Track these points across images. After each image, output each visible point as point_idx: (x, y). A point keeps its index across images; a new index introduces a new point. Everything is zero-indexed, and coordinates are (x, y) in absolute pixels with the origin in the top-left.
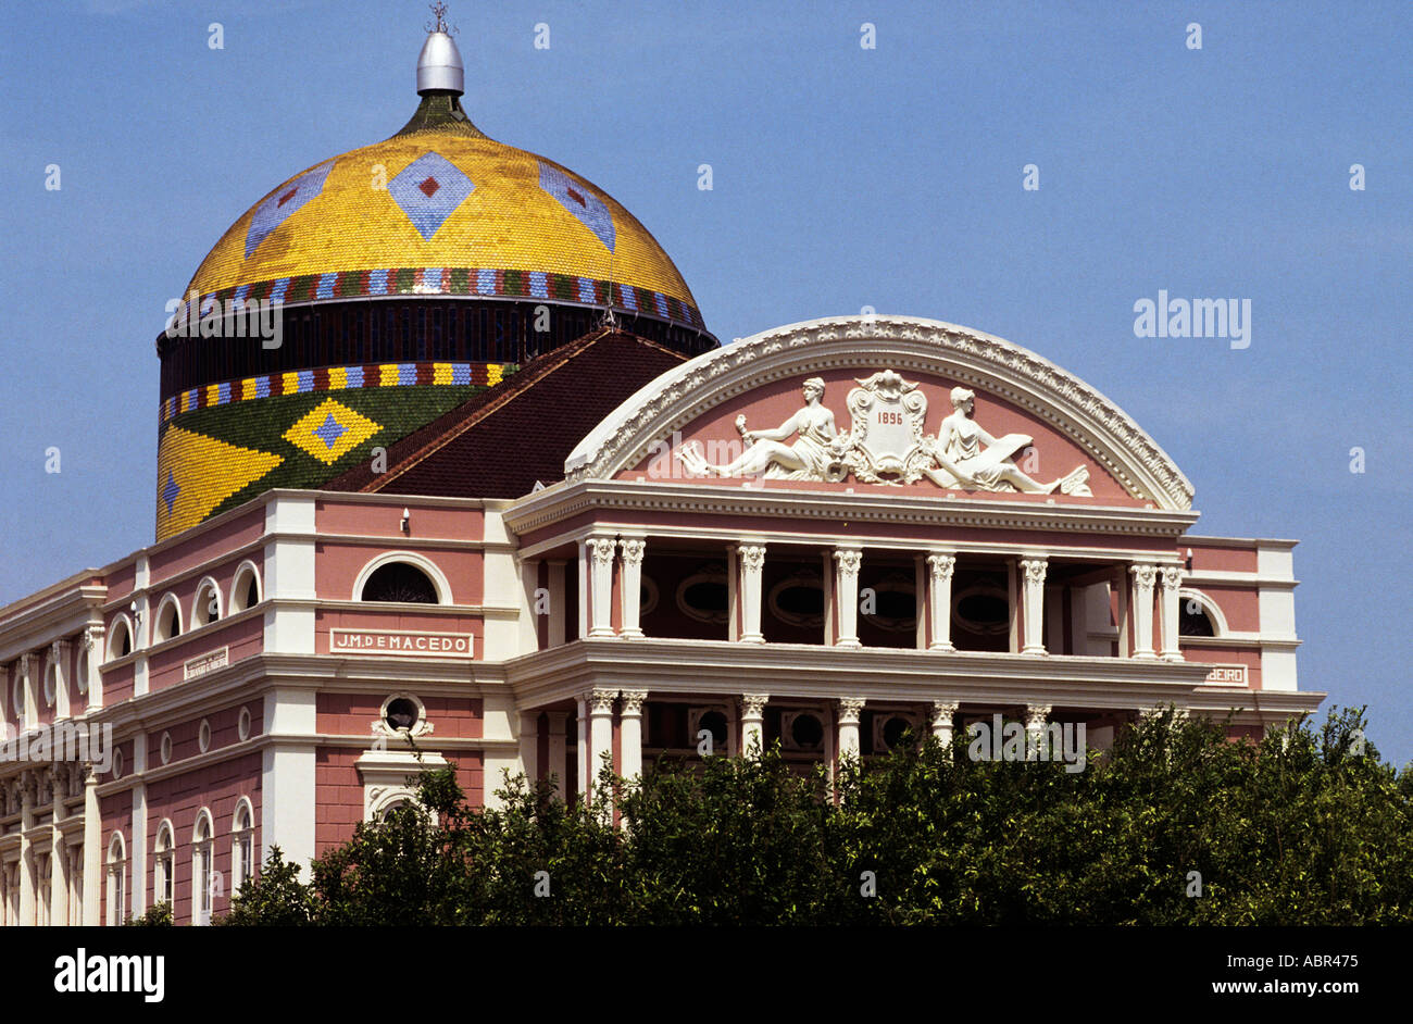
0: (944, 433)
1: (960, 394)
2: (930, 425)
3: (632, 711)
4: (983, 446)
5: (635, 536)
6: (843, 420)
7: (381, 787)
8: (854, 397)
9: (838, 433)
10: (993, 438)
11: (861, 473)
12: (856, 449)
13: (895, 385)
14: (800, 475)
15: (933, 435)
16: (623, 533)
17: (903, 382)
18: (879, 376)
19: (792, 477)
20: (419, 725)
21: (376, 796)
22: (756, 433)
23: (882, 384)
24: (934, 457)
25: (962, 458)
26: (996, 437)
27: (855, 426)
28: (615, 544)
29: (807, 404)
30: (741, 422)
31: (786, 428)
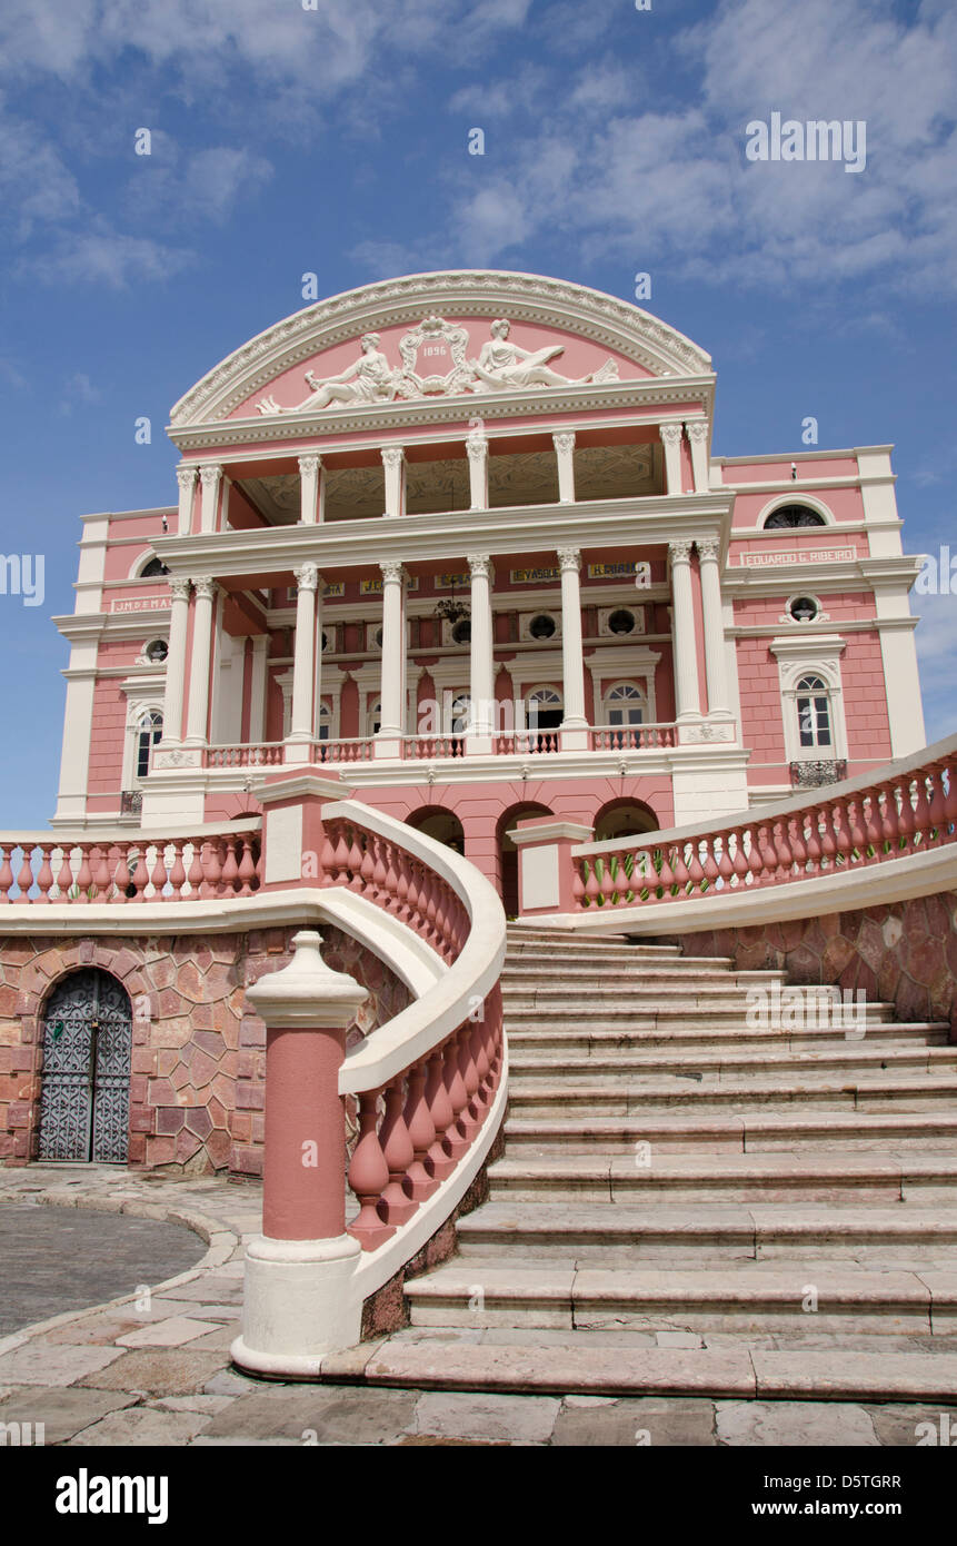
0: (484, 355)
2: (473, 351)
3: (204, 595)
4: (520, 360)
5: (212, 465)
6: (396, 358)
8: (403, 342)
9: (391, 369)
10: (529, 353)
11: (406, 394)
12: (406, 378)
13: (439, 326)
14: (356, 404)
15: (474, 359)
16: (200, 464)
17: (445, 323)
18: (424, 323)
19: (347, 406)
22: (320, 381)
23: (427, 328)
24: (475, 374)
25: (495, 368)
26: (533, 351)
28: (195, 472)
29: (365, 353)
30: (309, 375)
31: (350, 371)
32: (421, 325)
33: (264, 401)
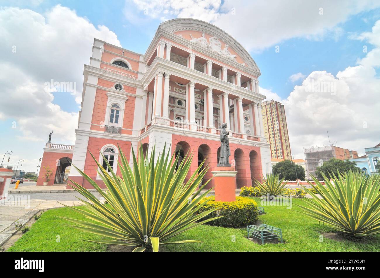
0: (224, 50)
1: (226, 45)
5: (170, 44)
6: (208, 41)
7: (112, 99)
8: (210, 39)
9: (208, 43)
12: (210, 47)
13: (216, 40)
15: (222, 50)
16: (166, 42)
18: (214, 37)
20: (122, 90)
21: (110, 101)
22: (193, 38)
23: (214, 39)
24: (223, 53)
25: (228, 54)
26: (232, 54)
27: (210, 43)
28: (165, 44)
29: (202, 37)
30: (191, 35)
31: (199, 39)
32: (213, 37)
33: (180, 35)
